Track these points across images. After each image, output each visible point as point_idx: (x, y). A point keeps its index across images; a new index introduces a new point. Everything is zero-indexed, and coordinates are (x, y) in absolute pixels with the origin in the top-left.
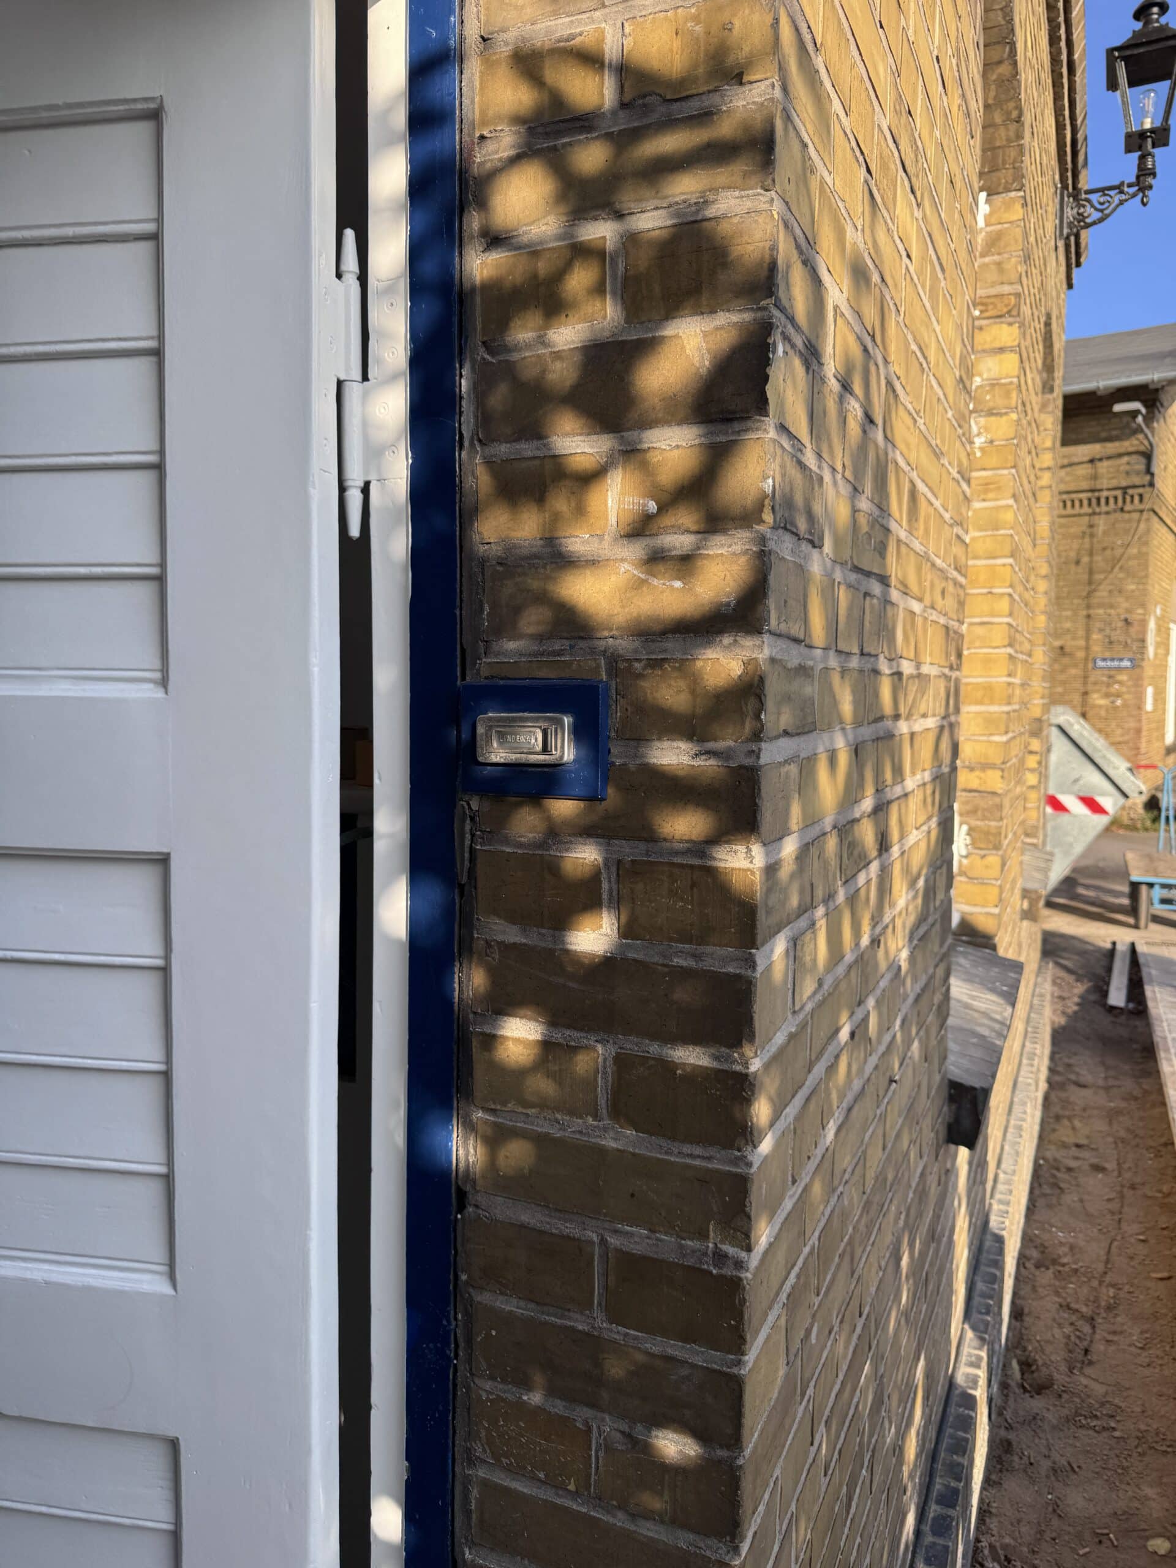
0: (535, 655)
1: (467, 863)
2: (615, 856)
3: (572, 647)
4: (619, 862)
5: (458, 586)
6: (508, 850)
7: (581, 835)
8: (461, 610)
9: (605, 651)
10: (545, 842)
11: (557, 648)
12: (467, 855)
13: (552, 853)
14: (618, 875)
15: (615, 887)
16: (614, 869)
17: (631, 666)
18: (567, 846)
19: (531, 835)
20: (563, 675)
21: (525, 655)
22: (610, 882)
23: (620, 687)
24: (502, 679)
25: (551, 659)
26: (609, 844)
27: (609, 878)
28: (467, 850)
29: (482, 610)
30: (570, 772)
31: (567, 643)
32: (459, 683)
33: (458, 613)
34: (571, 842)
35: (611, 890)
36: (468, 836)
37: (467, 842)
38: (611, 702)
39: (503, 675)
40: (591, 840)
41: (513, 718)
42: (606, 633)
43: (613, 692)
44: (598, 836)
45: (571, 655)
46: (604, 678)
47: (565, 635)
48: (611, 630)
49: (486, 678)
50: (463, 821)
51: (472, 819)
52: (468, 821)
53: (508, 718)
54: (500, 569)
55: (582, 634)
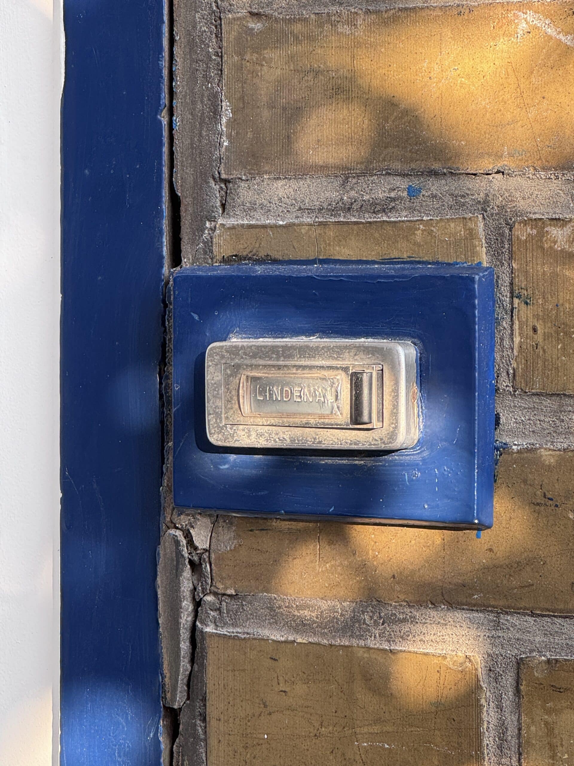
0: (333, 211)
1: (185, 665)
2: (511, 652)
3: (413, 192)
4: (520, 663)
5: (165, 63)
6: (277, 636)
7: (435, 605)
8: (171, 114)
9: (486, 202)
10: (355, 619)
11: (381, 194)
12: (185, 646)
13: (371, 643)
14: (518, 691)
15: (511, 719)
16: (509, 680)
17: (542, 234)
18: (405, 628)
19: (324, 605)
20: (395, 254)
21: (310, 210)
22: (500, 707)
23: (520, 281)
24: (260, 262)
25: (368, 218)
26: (497, 625)
27: (499, 699)
28: (185, 635)
29: (216, 113)
30: (413, 466)
31: (402, 183)
32: (165, 270)
33: (165, 121)
34: (413, 620)
35: (502, 727)
36: (187, 605)
37: (186, 619)
38: (499, 312)
39: (262, 254)
40: (459, 615)
41: (285, 348)
42: (487, 164)
43: (505, 291)
44: (473, 607)
45: (412, 210)
46: (485, 261)
47: (397, 166)
48: (499, 156)
49: (224, 261)
50: (177, 572)
51: (195, 567)
52: (187, 572)
53: (274, 349)
54: (256, 26)
55: (436, 166)
